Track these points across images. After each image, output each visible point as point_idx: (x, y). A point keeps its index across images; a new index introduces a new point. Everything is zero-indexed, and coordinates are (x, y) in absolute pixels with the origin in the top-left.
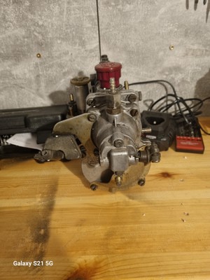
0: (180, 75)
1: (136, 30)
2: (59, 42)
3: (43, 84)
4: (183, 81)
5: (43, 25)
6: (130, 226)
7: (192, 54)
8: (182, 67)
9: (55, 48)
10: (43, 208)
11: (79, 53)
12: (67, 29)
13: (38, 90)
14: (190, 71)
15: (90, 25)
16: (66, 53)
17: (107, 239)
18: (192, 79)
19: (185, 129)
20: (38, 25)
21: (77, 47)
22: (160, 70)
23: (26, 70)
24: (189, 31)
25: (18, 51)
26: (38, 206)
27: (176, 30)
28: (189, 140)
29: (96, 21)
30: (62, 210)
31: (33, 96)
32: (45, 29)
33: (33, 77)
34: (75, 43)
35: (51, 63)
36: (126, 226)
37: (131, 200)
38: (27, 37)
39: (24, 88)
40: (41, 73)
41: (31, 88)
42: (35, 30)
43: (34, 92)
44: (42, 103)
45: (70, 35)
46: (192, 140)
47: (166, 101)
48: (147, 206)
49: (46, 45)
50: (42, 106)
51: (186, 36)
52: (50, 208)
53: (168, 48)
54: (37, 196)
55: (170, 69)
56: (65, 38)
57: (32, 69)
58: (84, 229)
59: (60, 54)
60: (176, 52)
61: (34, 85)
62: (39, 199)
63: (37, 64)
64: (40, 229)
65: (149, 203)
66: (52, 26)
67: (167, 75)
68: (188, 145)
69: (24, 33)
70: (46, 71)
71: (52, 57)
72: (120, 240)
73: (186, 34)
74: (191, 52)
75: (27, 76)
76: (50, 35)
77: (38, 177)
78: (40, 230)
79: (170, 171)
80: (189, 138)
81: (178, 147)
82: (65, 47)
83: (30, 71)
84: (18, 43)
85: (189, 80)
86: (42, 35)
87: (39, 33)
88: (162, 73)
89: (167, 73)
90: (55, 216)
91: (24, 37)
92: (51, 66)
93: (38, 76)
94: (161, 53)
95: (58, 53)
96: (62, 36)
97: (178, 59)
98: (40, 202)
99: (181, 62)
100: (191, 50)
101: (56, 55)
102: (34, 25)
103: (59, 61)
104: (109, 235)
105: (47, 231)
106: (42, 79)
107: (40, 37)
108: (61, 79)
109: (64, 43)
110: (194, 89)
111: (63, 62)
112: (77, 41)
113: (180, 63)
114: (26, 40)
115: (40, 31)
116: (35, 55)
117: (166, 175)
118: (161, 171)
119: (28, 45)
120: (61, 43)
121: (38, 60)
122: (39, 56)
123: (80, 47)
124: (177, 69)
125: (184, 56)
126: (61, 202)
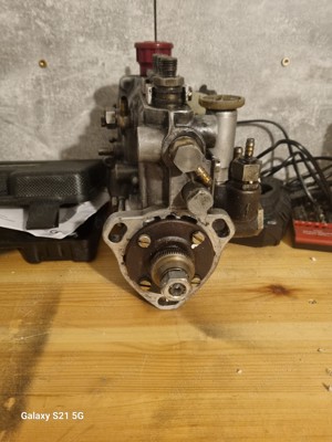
0: (298, 113)
1: (222, 27)
2: (81, 40)
3: (48, 119)
4: (303, 125)
5: (53, 8)
6: (207, 396)
7: (322, 77)
8: (303, 99)
9: (73, 52)
10: (20, 349)
11: (117, 64)
12: (97, 16)
13: (38, 128)
14: (316, 107)
15: (140, 13)
16: (94, 63)
17: (157, 426)
18: (319, 121)
19: (306, 209)
20: (45, 8)
21: (114, 51)
22: (262, 102)
23: (17, 90)
24: (317, 34)
25: (6, 53)
26: (11, 345)
27: (294, 30)
28: (317, 227)
29: (152, 5)
30: (62, 355)
31: (27, 138)
32: (56, 15)
33: (30, 104)
34: (111, 44)
35: (65, 79)
36: (200, 395)
37: (210, 339)
38: (23, 29)
39: (12, 123)
40: (45, 97)
41: (26, 124)
42: (38, 16)
43: (32, 131)
44: (44, 154)
45: (104, 28)
46: (324, 228)
47: (272, 160)
48: (243, 351)
49: (58, 44)
50: (44, 159)
51: (311, 42)
52: (35, 350)
53: (278, 63)
54: (12, 322)
55: (281, 101)
56: (93, 33)
57: (30, 88)
58: (107, 400)
59: (82, 64)
60: (294, 70)
61: (31, 119)
62: (15, 331)
63: (38, 80)
64: (7, 396)
65: (250, 346)
66: (70, 10)
67: (274, 112)
68: (317, 237)
69: (17, 20)
70: (55, 93)
71: (68, 69)
72: (187, 429)
73: (312, 40)
74: (319, 73)
75: (20, 101)
76: (66, 27)
77: (21, 285)
78: (6, 400)
79: (287, 284)
80: (317, 224)
81: (298, 239)
82: (92, 49)
83: (25, 92)
84: (5, 38)
85: (313, 124)
86: (51, 25)
87: (45, 22)
88: (266, 107)
89: (275, 109)
90: (44, 367)
91: (17, 29)
92: (65, 85)
93: (40, 102)
94: (266, 72)
95: (79, 61)
96: (87, 30)
97: (295, 84)
98: (15, 336)
99: (301, 90)
100: (319, 68)
101: (76, 65)
102: (38, 6)
103: (80, 75)
104: (163, 417)
105: (21, 401)
106: (48, 108)
107: (47, 30)
108: (81, 110)
109: (91, 43)
110: (321, 140)
111: (86, 78)
112: (116, 40)
113: (299, 92)
114: (21, 33)
115: (48, 17)
116: (36, 62)
117: (279, 290)
118: (269, 282)
119: (24, 43)
120: (85, 43)
121: (40, 73)
122: (43, 64)
123: (120, 53)
124: (293, 102)
125: (306, 80)
126: (60, 338)
